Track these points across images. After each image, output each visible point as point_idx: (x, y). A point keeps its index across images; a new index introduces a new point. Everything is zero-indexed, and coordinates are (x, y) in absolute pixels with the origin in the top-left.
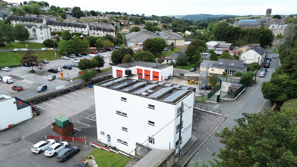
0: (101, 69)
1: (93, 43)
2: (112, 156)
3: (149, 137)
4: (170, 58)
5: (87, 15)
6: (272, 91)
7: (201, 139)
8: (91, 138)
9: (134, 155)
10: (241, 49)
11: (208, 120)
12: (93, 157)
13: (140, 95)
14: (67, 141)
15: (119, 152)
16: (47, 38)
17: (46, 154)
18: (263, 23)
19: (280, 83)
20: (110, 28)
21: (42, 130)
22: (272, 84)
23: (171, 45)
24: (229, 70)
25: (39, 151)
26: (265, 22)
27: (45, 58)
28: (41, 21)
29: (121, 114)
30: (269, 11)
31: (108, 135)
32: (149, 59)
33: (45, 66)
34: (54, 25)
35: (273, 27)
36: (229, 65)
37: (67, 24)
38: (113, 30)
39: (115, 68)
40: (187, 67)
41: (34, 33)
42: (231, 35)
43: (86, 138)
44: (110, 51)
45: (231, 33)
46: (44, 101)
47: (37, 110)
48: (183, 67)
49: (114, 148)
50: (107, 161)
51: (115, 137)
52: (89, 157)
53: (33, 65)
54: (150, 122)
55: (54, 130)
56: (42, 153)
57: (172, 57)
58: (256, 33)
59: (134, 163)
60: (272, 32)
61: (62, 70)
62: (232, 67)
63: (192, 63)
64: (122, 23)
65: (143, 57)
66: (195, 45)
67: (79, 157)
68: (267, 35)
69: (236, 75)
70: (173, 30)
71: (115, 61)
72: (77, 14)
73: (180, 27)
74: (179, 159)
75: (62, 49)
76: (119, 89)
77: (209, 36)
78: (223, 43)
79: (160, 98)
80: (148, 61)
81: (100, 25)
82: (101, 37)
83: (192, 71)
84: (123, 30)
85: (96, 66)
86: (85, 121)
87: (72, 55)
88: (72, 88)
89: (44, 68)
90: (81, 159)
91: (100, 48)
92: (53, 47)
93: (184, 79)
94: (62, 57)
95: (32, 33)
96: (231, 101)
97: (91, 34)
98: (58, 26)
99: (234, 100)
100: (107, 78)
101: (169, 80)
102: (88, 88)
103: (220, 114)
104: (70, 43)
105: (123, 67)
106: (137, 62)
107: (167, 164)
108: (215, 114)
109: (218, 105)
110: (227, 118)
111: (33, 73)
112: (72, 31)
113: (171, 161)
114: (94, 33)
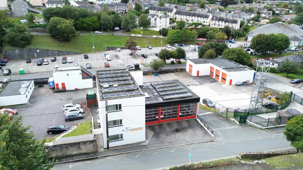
0: (181, 61)
7: (150, 146)
11: (188, 135)
12: (79, 125)
28: (172, 11)
37: (192, 14)
39: (188, 62)
49: (100, 126)
64: (277, 12)
72: (225, 2)
84: (262, 21)
92: (164, 36)
94: (166, 45)
95: (154, 22)
96: (259, 129)
97: (212, 25)
98: (184, 15)
99: (263, 129)
100: (179, 71)
101: (241, 86)
102: (153, 76)
103: (212, 135)
104: (177, 32)
105: (196, 62)
106: (220, 59)
107: (81, 147)
108: (207, 133)
109: (236, 127)
110: (214, 141)
111: (131, 55)
112: (195, 21)
113: (88, 147)
114: (215, 23)
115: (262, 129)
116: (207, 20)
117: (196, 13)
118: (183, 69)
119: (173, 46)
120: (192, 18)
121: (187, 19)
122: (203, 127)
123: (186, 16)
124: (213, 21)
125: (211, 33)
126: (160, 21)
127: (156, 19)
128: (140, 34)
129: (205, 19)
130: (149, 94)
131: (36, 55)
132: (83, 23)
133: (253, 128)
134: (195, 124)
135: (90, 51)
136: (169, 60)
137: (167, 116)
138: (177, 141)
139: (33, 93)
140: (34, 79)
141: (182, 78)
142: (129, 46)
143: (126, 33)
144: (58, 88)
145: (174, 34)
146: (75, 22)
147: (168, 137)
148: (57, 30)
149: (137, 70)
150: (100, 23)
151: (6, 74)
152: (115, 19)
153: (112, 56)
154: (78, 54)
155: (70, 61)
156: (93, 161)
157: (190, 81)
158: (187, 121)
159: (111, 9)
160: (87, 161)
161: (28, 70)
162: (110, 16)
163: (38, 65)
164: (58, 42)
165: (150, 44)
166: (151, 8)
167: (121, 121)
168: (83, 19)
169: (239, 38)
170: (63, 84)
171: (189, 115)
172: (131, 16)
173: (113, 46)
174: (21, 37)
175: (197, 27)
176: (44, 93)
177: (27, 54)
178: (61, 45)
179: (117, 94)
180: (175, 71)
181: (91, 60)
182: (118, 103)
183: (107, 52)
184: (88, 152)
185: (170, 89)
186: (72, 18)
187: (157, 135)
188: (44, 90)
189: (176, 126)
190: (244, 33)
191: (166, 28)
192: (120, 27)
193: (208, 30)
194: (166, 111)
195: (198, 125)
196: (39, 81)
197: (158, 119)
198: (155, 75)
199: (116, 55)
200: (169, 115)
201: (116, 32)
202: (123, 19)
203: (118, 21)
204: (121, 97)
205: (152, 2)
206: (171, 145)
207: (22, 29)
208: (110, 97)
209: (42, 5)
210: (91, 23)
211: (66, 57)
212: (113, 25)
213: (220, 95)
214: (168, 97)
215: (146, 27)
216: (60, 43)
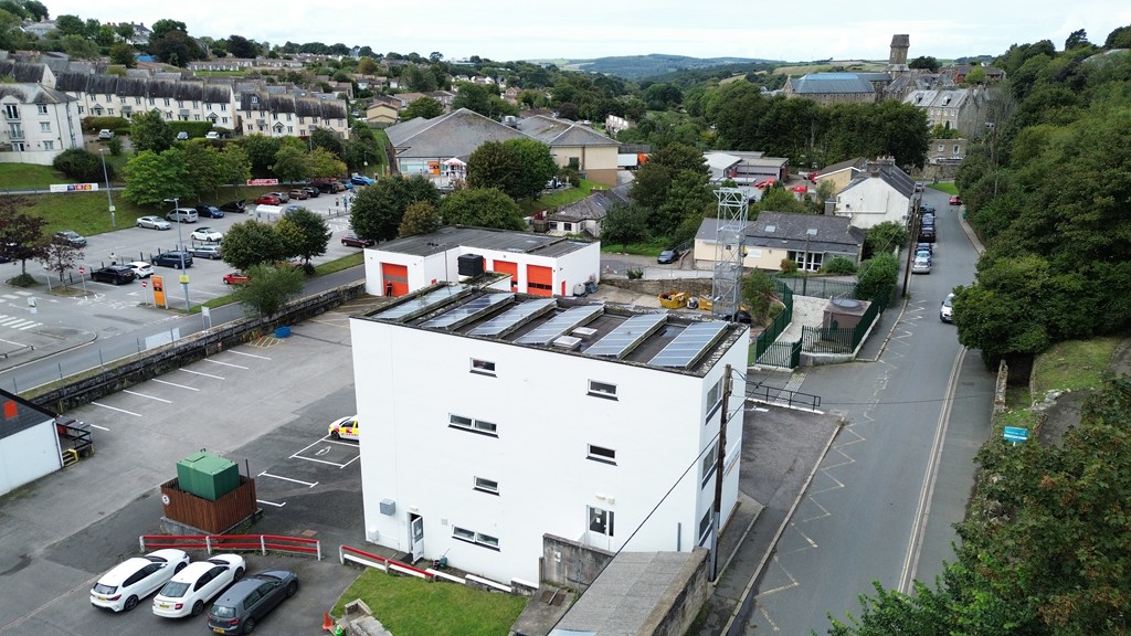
0: (315, 261)
1: (264, 163)
2: (442, 597)
3: (592, 510)
4: (575, 213)
5: (214, 53)
6: (993, 317)
7: (775, 504)
8: (336, 533)
9: (537, 586)
10: (828, 179)
11: (781, 435)
12: (363, 606)
13: (552, 347)
14: (237, 553)
15: (468, 576)
16: (67, 145)
17: (158, 611)
18: (881, 84)
19: (1019, 287)
20: (327, 103)
21: (115, 516)
22: (991, 293)
23: (570, 166)
24: (803, 253)
25: (128, 602)
26: (889, 82)
27: (66, 226)
28: (34, 76)
29: (472, 427)
30: (901, 43)
31: (414, 517)
32: (502, 220)
33: (82, 254)
34: (90, 93)
35: (920, 99)
36: (800, 235)
37: (144, 88)
38: (340, 109)
39: (375, 258)
40: (642, 247)
41: (12, 124)
42: (779, 127)
43: (315, 532)
44: (334, 192)
45: (780, 122)
46: (96, 399)
47: (80, 438)
48: (629, 247)
49: (442, 565)
50: (430, 618)
51: (445, 522)
52: (349, 609)
53: (24, 255)
54: (594, 449)
55: (171, 511)
56: (140, 609)
57: (585, 210)
58: (872, 119)
59: (545, 613)
60: (926, 117)
61: (151, 270)
62: (812, 241)
63: (659, 232)
64: (362, 86)
65: (481, 212)
66: (666, 164)
67: (303, 610)
68: (911, 127)
69: (829, 272)
70: (562, 112)
71: (367, 230)
72: (176, 50)
73: (587, 101)
74: (715, 583)
75: (141, 186)
76: (460, 329)
77: (698, 132)
78: (754, 159)
79: (634, 355)
80: (499, 227)
81: (279, 92)
82: (295, 140)
83: (666, 262)
84: (371, 113)
85: (293, 252)
86: (293, 468)
87: (180, 212)
88: (212, 339)
89: (78, 263)
90: (312, 619)
91: (295, 183)
92: (101, 181)
93: (643, 293)
94: (140, 220)
96: (843, 363)
97: (251, 127)
98: (107, 94)
99: (853, 359)
100: (346, 298)
103: (819, 412)
104: (172, 161)
107: (686, 607)
109: (799, 379)
110: (846, 422)
111: (25, 286)
113: (697, 594)
114: (263, 121)
115: (849, 361)
124: (253, 113)
126: (44, 118)
127: (12, 112)
129: (216, 107)
145: (159, 168)
175: (205, 139)
184: (695, 616)
198: (283, 336)
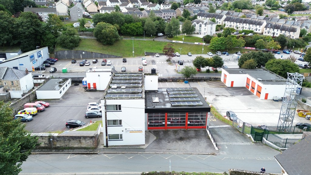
0: (218, 69)
7: (147, 150)
16: (209, 34)
37: (243, 21)
39: (223, 72)
41: (200, 28)
72: (290, 8)
91: (260, 49)
94: (208, 53)
95: (198, 29)
96: (275, 149)
97: (265, 32)
98: (234, 22)
99: (280, 150)
100: (213, 80)
101: (279, 102)
102: (184, 83)
103: (217, 149)
104: (222, 40)
105: (231, 71)
106: (261, 70)
107: (81, 141)
108: (212, 145)
109: (248, 144)
110: (216, 155)
111: (167, 61)
112: (246, 28)
113: (88, 142)
114: (269, 31)
115: (278, 150)
116: (260, 27)
117: (248, 19)
118: (217, 78)
119: (216, 54)
120: (243, 25)
121: (237, 26)
122: (210, 139)
123: (237, 22)
124: (267, 29)
125: (261, 41)
126: (205, 28)
127: (201, 26)
128: (181, 40)
129: (258, 26)
130: (159, 99)
131: (81, 57)
132: (127, 28)
133: (268, 148)
134: (202, 135)
135: (130, 56)
136: (204, 68)
137: (176, 123)
138: (177, 149)
139: (68, 90)
140: (72, 78)
141: (214, 87)
142: (166, 52)
143: (168, 39)
144: (90, 88)
145: (217, 41)
146: (120, 27)
147: (169, 144)
148: (102, 34)
149: (153, 74)
150: (143, 29)
151: (51, 72)
152: (160, 25)
153: (149, 61)
154: (119, 58)
155: (109, 63)
156: (89, 156)
157: (222, 91)
158: (195, 131)
159: (157, 15)
160: (84, 155)
161: (71, 70)
162: (155, 22)
163: (81, 66)
164: (102, 46)
165: (190, 51)
166: (199, 15)
167: (121, 121)
168: (128, 24)
169: (296, 49)
170: (94, 84)
171: (198, 125)
172: (174, 22)
173: (153, 52)
174: (70, 39)
175: (247, 35)
176: (77, 91)
177: (74, 55)
178: (105, 48)
179: (120, 95)
180: (208, 80)
181: (128, 64)
182: (118, 104)
183: (146, 57)
184: (88, 147)
185: (183, 96)
186: (118, 23)
187: (159, 140)
188: (77, 88)
189: (181, 134)
190: (303, 43)
191: (211, 35)
192: (163, 33)
193: (258, 39)
194: (174, 118)
195: (205, 136)
196: (76, 79)
197: (164, 125)
198: (186, 83)
199: (153, 60)
200: (178, 122)
201: (159, 37)
202: (167, 25)
203: (162, 27)
204: (122, 98)
205: (203, 9)
206: (168, 152)
207: (72, 32)
208: (111, 97)
209: (97, 11)
210: (135, 29)
211: (106, 60)
212: (156, 31)
213: (250, 109)
214: (176, 104)
215: (190, 34)
216: (104, 46)
